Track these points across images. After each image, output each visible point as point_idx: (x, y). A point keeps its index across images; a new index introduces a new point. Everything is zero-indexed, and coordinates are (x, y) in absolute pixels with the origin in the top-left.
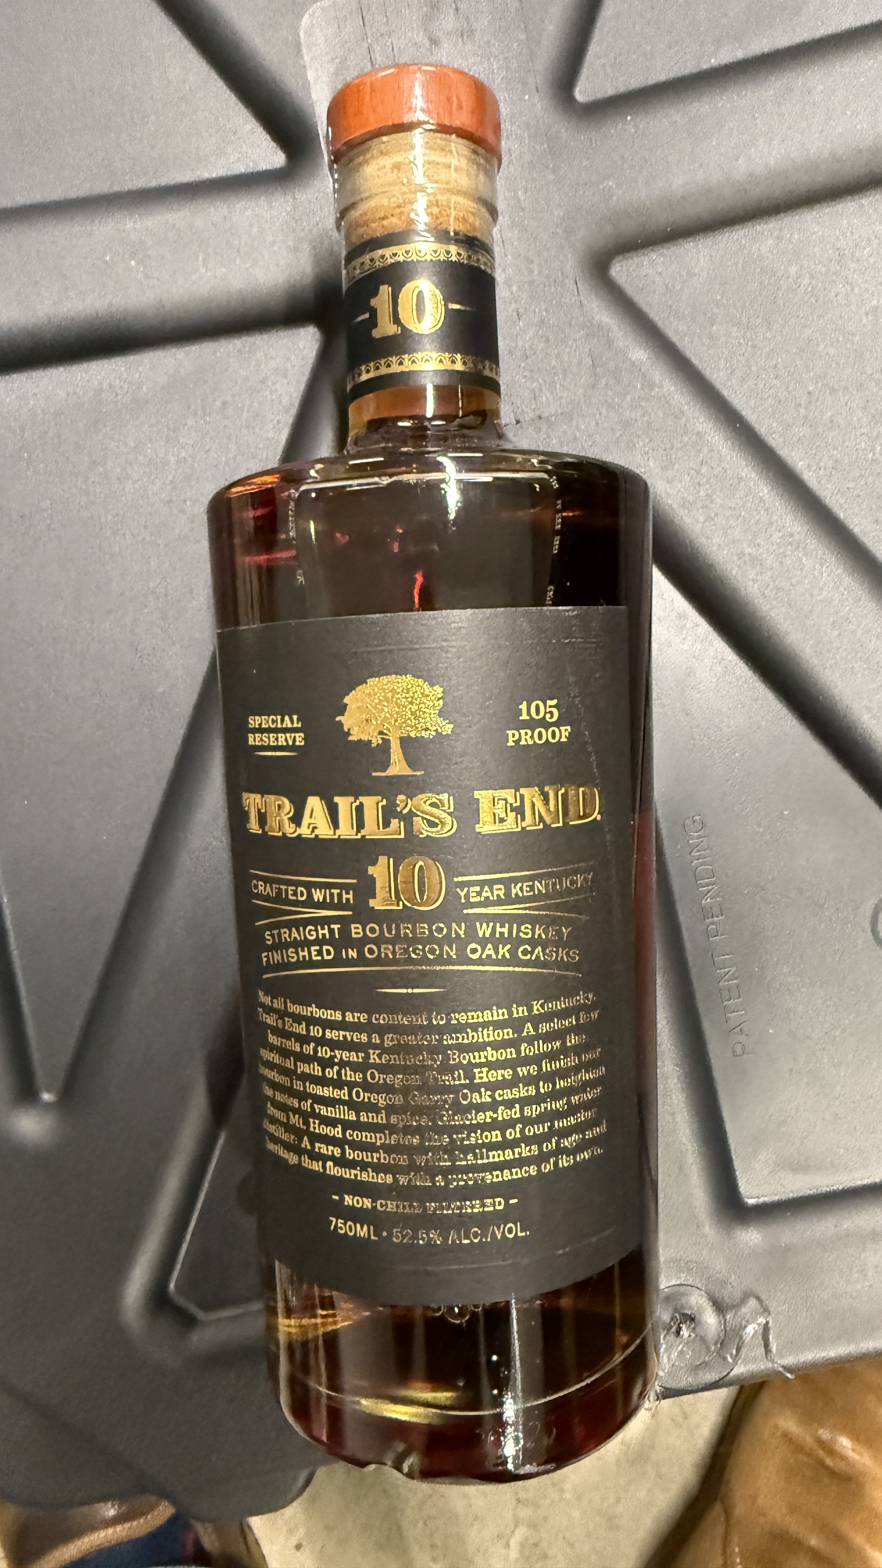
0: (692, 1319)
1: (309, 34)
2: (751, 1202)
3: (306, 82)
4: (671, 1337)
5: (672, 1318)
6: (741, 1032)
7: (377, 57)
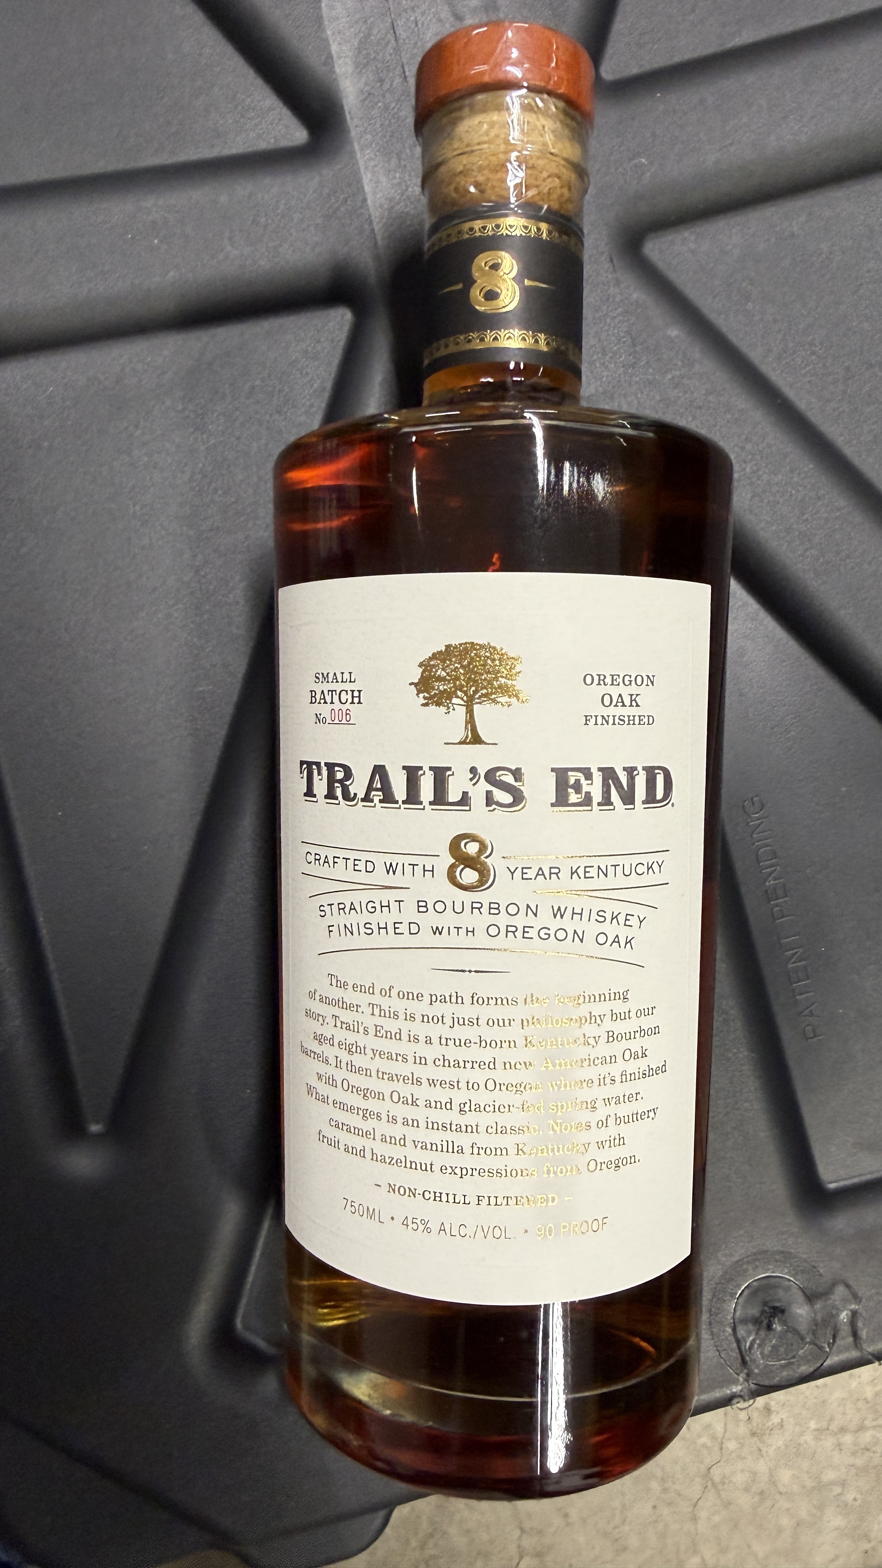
0: (783, 1311)
1: (330, 7)
2: (832, 1186)
3: (330, 57)
4: (763, 1333)
5: (763, 1312)
6: (811, 1014)
7: (401, 32)
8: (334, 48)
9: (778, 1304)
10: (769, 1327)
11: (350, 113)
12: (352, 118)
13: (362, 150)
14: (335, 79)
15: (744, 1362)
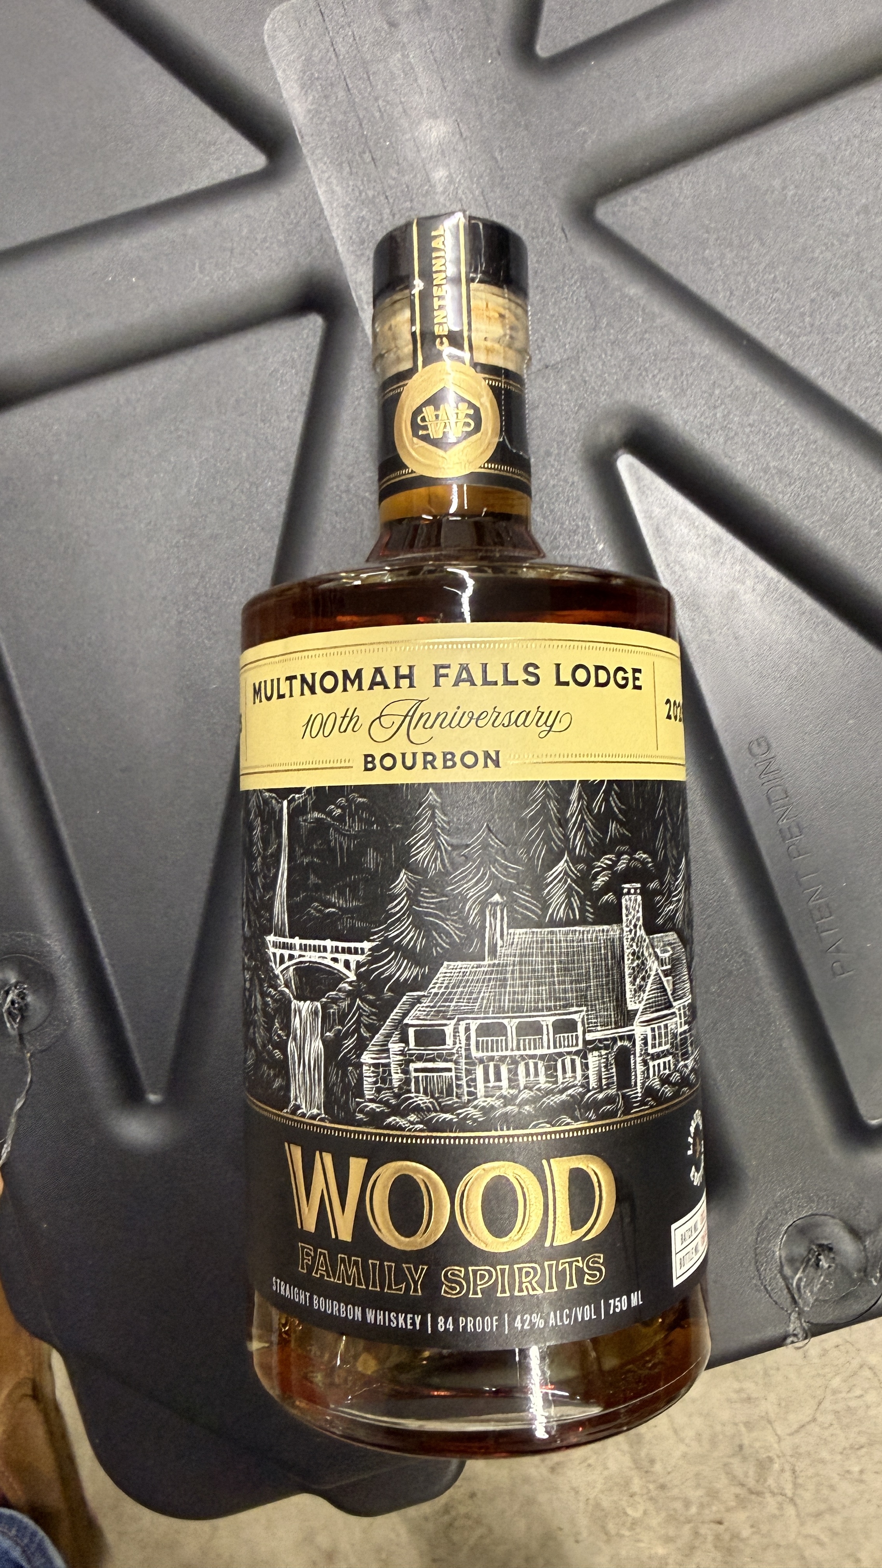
0: (830, 1249)
1: (273, 38)
2: (874, 1122)
3: (276, 83)
4: (811, 1270)
5: (810, 1251)
6: (838, 950)
7: (342, 49)
8: (279, 74)
9: (825, 1242)
10: (818, 1265)
11: (300, 132)
12: (302, 137)
13: (316, 165)
14: (284, 103)
15: (795, 1302)
